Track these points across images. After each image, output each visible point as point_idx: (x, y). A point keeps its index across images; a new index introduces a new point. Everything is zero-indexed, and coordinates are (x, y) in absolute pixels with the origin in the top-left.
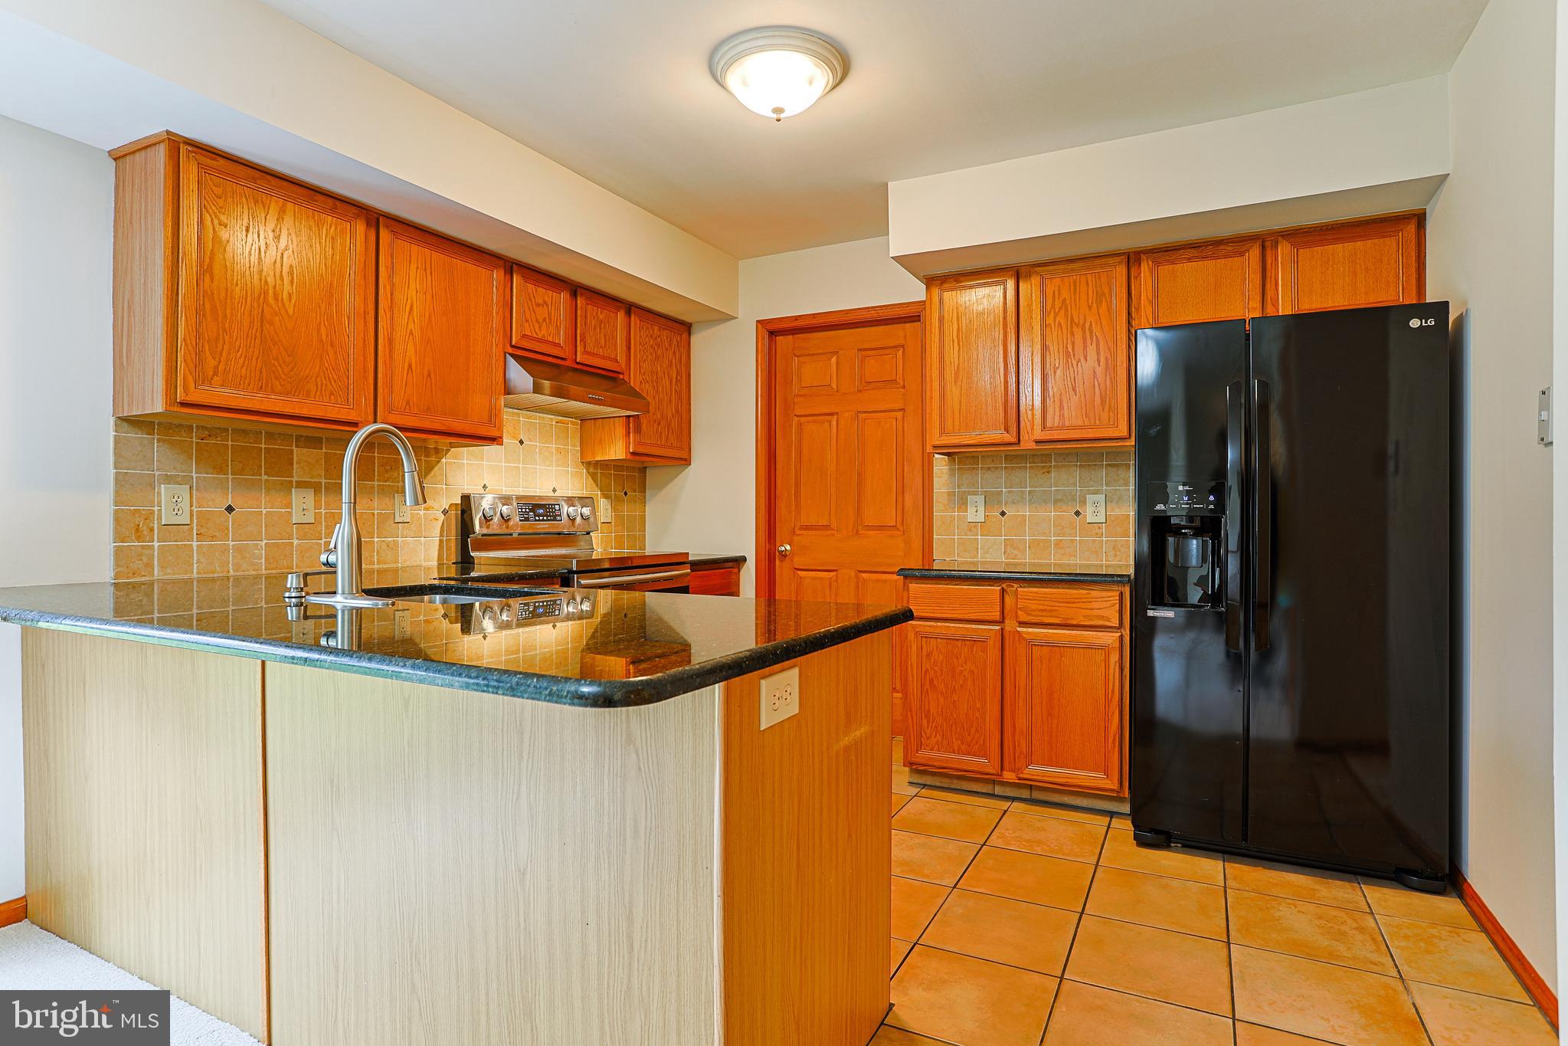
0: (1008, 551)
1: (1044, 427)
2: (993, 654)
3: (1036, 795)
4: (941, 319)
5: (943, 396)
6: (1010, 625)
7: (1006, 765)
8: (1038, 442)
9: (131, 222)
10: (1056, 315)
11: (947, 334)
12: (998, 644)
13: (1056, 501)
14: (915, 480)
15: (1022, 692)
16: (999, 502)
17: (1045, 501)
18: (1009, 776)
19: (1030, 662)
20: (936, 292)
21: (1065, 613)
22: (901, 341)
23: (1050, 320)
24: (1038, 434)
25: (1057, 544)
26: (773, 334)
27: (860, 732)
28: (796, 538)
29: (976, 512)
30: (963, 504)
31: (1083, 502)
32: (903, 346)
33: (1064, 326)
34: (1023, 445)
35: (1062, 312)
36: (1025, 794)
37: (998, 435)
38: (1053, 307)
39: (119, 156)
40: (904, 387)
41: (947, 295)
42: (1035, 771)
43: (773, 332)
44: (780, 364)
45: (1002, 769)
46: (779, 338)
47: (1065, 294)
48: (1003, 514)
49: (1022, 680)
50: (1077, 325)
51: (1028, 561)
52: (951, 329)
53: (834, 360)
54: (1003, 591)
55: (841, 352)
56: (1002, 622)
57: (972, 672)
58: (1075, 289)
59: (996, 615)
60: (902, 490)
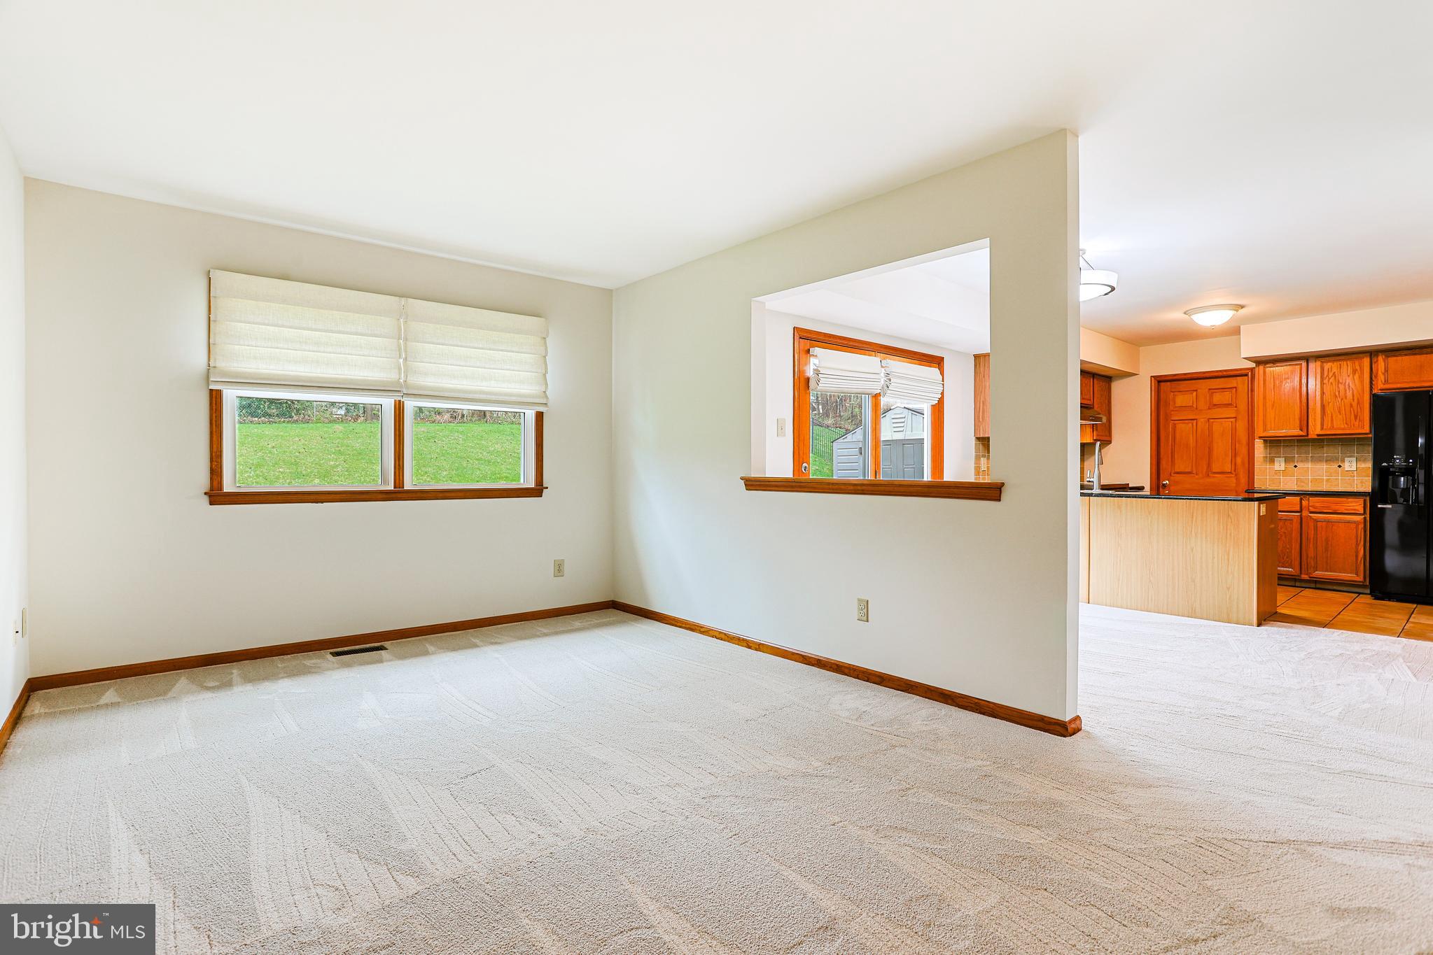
0: (1299, 484)
1: (1322, 428)
2: (1296, 525)
3: (1318, 586)
4: (1265, 381)
5: (1265, 416)
6: (1305, 513)
7: (1303, 571)
8: (1318, 435)
9: (984, 377)
10: (1329, 379)
11: (1267, 387)
12: (1299, 521)
13: (1326, 461)
14: (1243, 450)
15: (1312, 540)
16: (1293, 461)
17: (1320, 461)
18: (1305, 577)
19: (1316, 528)
20: (1261, 367)
21: (1335, 507)
22: (1235, 385)
23: (1326, 381)
24: (1318, 431)
25: (1327, 480)
26: (1159, 382)
27: (1273, 526)
28: (1172, 478)
29: (1280, 465)
30: (1272, 461)
31: (1343, 461)
32: (1236, 388)
33: (1334, 384)
34: (1310, 437)
35: (1333, 378)
36: (1313, 586)
37: (1297, 432)
38: (1328, 376)
39: (976, 357)
40: (1236, 407)
41: (1268, 370)
42: (1319, 573)
43: (1159, 381)
44: (1162, 396)
45: (1301, 573)
46: (1162, 384)
47: (1335, 370)
48: (1296, 466)
49: (1312, 536)
50: (1341, 383)
51: (1310, 487)
52: (1270, 385)
53: (1195, 393)
54: (1301, 499)
55: (1199, 391)
56: (1300, 512)
57: (1285, 533)
58: (1340, 368)
59: (1298, 508)
60: (1235, 455)
